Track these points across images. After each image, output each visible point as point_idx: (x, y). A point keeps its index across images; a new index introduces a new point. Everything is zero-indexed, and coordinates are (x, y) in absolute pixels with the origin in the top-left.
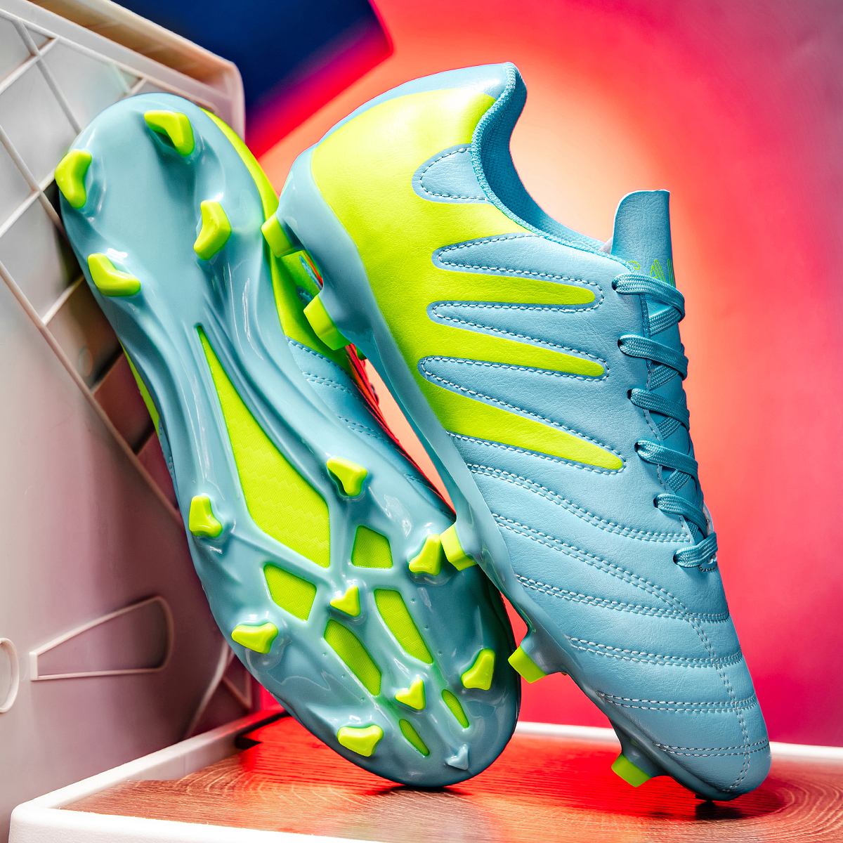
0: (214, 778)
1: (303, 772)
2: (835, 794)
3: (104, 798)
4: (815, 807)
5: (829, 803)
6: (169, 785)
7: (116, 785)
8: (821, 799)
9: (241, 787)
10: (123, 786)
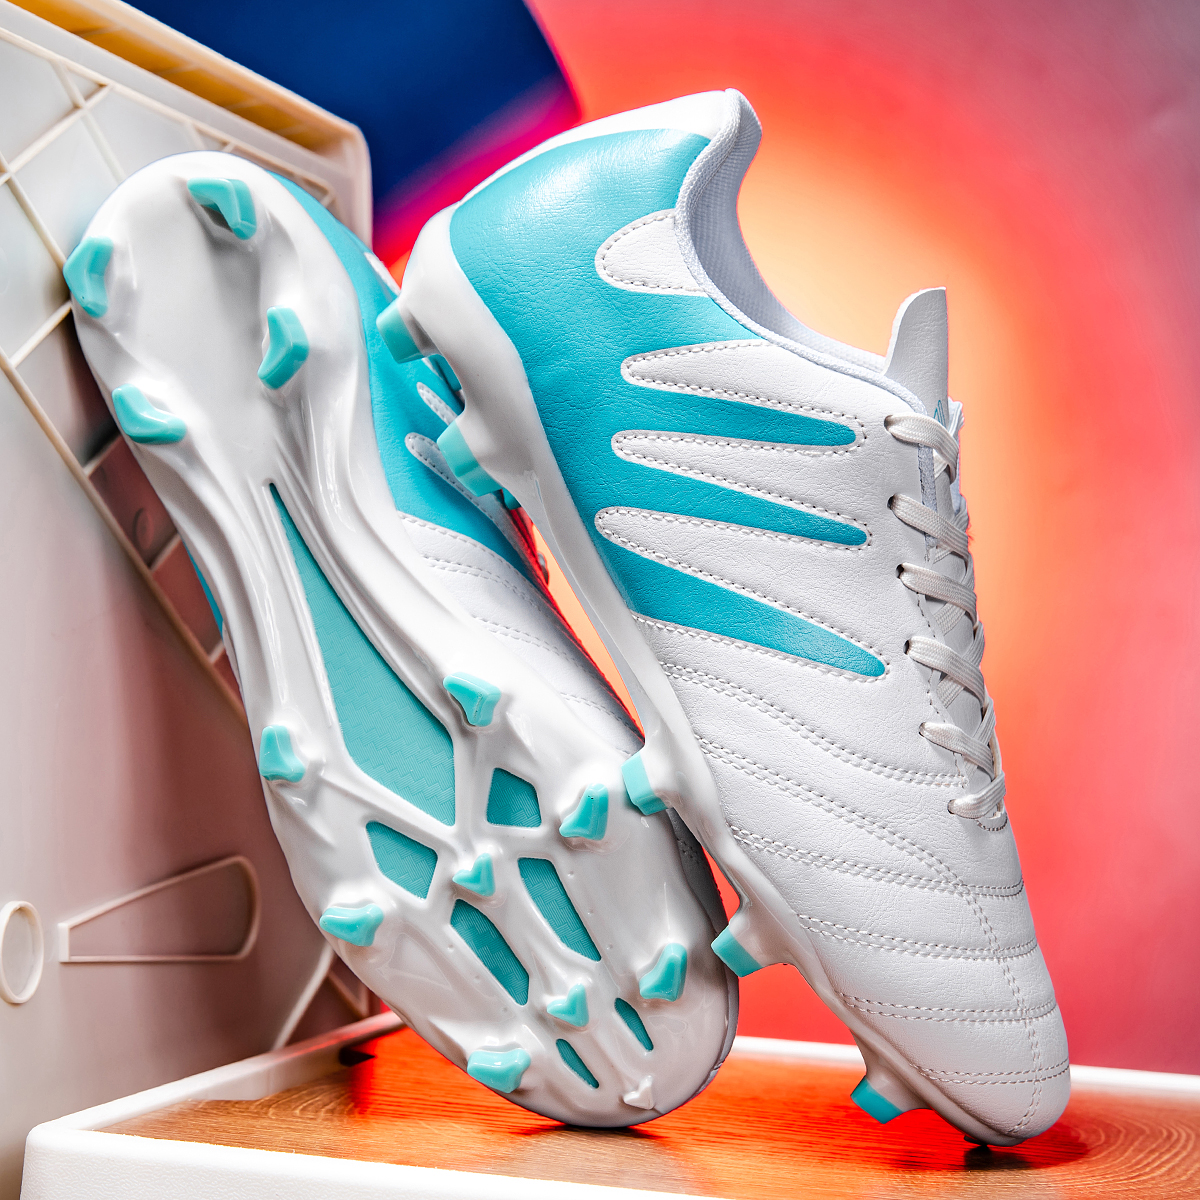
0: (307, 1098)
1: (431, 1093)
2: (1161, 1133)
3: (155, 1120)
4: (1132, 1148)
5: (1152, 1143)
6: (244, 1106)
7: (172, 1105)
8: (1141, 1138)
9: (343, 1110)
10: (182, 1106)
